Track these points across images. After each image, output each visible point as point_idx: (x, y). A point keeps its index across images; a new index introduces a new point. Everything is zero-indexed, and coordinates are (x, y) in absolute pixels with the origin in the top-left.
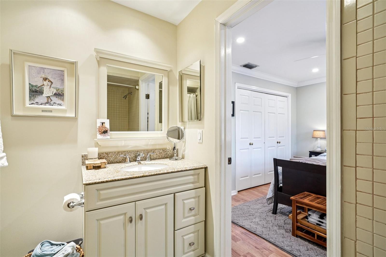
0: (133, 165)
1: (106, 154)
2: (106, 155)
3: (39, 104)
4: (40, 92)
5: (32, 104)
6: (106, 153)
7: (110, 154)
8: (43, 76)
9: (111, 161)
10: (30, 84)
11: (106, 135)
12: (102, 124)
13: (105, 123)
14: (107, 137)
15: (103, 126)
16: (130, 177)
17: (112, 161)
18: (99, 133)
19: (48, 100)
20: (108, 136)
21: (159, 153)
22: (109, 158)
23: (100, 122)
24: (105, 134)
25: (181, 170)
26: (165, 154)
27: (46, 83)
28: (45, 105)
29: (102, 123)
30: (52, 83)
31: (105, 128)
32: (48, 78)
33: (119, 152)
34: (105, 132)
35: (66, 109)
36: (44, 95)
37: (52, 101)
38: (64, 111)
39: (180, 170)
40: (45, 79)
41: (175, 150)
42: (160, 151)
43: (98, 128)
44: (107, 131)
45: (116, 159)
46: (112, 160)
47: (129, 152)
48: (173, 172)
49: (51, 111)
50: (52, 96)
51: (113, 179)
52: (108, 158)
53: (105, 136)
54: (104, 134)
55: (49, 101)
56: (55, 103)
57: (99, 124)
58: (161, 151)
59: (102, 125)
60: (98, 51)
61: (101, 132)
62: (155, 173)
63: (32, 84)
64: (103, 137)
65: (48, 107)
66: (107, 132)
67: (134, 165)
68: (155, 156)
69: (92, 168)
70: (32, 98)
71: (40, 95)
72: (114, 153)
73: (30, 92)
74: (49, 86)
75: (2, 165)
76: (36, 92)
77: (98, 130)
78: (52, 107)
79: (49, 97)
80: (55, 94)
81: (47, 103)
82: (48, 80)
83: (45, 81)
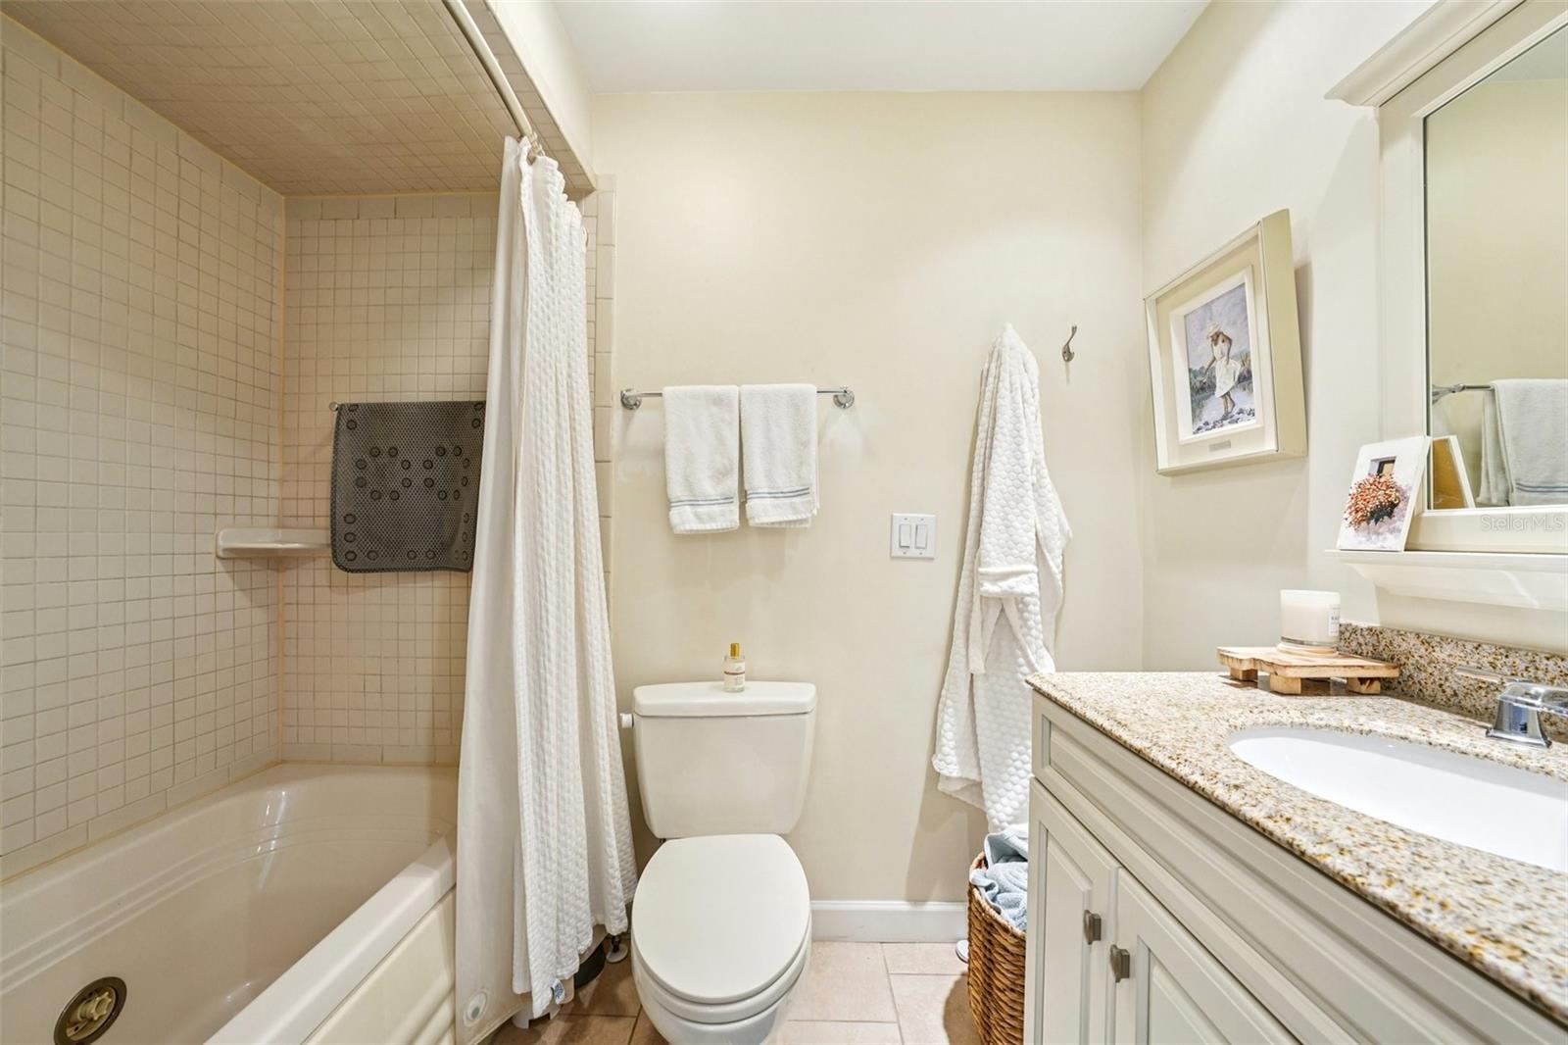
1: (1418, 642)
2: (1423, 650)
3: (1211, 426)
5: (1199, 429)
7: (1448, 649)
8: (1211, 330)
9: (1449, 692)
10: (1190, 370)
11: (1381, 530)
12: (1380, 470)
14: (1385, 538)
15: (1382, 480)
17: (1456, 694)
18: (1350, 519)
19: (1226, 408)
20: (1389, 536)
22: (1441, 673)
23: (1372, 461)
24: (1377, 521)
27: (1222, 346)
28: (1222, 426)
29: (1382, 464)
30: (1230, 341)
31: (1388, 487)
32: (1222, 330)
33: (1509, 649)
34: (1384, 511)
35: (1258, 426)
36: (1219, 392)
37: (1234, 405)
38: (1257, 434)
40: (1216, 338)
43: (1353, 490)
44: (1395, 506)
46: (1455, 687)
49: (1225, 444)
50: (1233, 388)
52: (1430, 670)
53: (1374, 537)
54: (1372, 522)
55: (1229, 409)
56: (1241, 412)
57: (1363, 471)
59: (1375, 472)
61: (1360, 514)
63: (1194, 368)
64: (1364, 539)
65: (1228, 428)
66: (1390, 515)
70: (1197, 412)
71: (1208, 397)
72: (1469, 647)
73: (1192, 396)
74: (1225, 358)
75: (1008, 590)
76: (1202, 389)
77: (1349, 502)
78: (1235, 426)
79: (1228, 394)
80: (1239, 378)
81: (1224, 418)
82: (1221, 338)
83: (1216, 344)
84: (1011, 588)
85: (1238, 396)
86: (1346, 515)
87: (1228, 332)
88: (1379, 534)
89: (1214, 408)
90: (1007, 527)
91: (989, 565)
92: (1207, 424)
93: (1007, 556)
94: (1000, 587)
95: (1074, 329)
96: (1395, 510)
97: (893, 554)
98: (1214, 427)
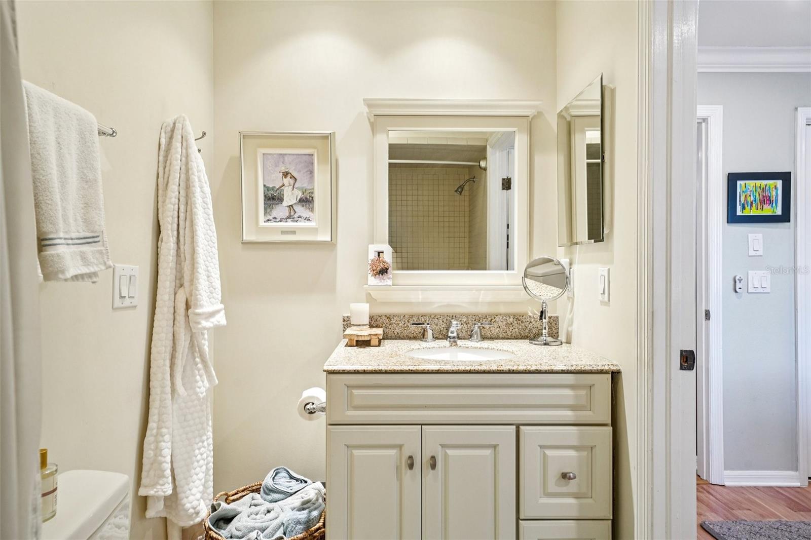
0: (438, 346)
1: (386, 318)
2: (387, 320)
3: (278, 220)
4: (278, 199)
5: (268, 220)
6: (386, 316)
7: (395, 318)
8: (283, 169)
9: (396, 333)
10: (264, 186)
11: (384, 278)
12: (379, 256)
13: (383, 252)
14: (387, 281)
15: (381, 259)
16: (409, 370)
18: (371, 274)
19: (290, 213)
20: (388, 280)
21: (504, 323)
23: (375, 251)
24: (382, 275)
25: (537, 370)
26: (520, 327)
27: (287, 181)
28: (286, 222)
29: (379, 253)
30: (296, 180)
31: (383, 262)
32: (290, 171)
33: (412, 316)
34: (383, 271)
35: (317, 227)
36: (286, 203)
37: (295, 213)
38: (314, 230)
39: (534, 368)
40: (286, 174)
41: (545, 318)
42: (508, 318)
43: (370, 262)
44: (388, 269)
45: (406, 331)
46: (398, 331)
47: (434, 317)
48: (513, 370)
49: (293, 232)
50: (295, 203)
51: (377, 369)
52: (390, 327)
53: (383, 281)
54: (381, 275)
55: (292, 214)
56: (300, 217)
57: (372, 256)
58: (511, 320)
59: (377, 256)
60: (370, 104)
61: (375, 272)
62: (468, 368)
63: (267, 185)
64: (379, 282)
65: (290, 224)
66: (387, 272)
67: (439, 348)
68: (495, 331)
69: (355, 345)
70: (268, 210)
71: (278, 204)
72: (402, 317)
73: (265, 200)
74: (292, 187)
75: (217, 323)
76: (273, 198)
77: (369, 267)
78: (295, 224)
79: (292, 206)
80: (300, 200)
81: (289, 217)
82: (289, 176)
83: (286, 177)
84: (219, 322)
85: (300, 210)
86: (369, 272)
87: (295, 174)
88: (384, 280)
89: (280, 211)
90: (208, 277)
91: (202, 306)
92: (275, 218)
93: (210, 299)
94: (213, 323)
95: (204, 134)
96: (388, 271)
97: (115, 306)
98: (281, 221)
